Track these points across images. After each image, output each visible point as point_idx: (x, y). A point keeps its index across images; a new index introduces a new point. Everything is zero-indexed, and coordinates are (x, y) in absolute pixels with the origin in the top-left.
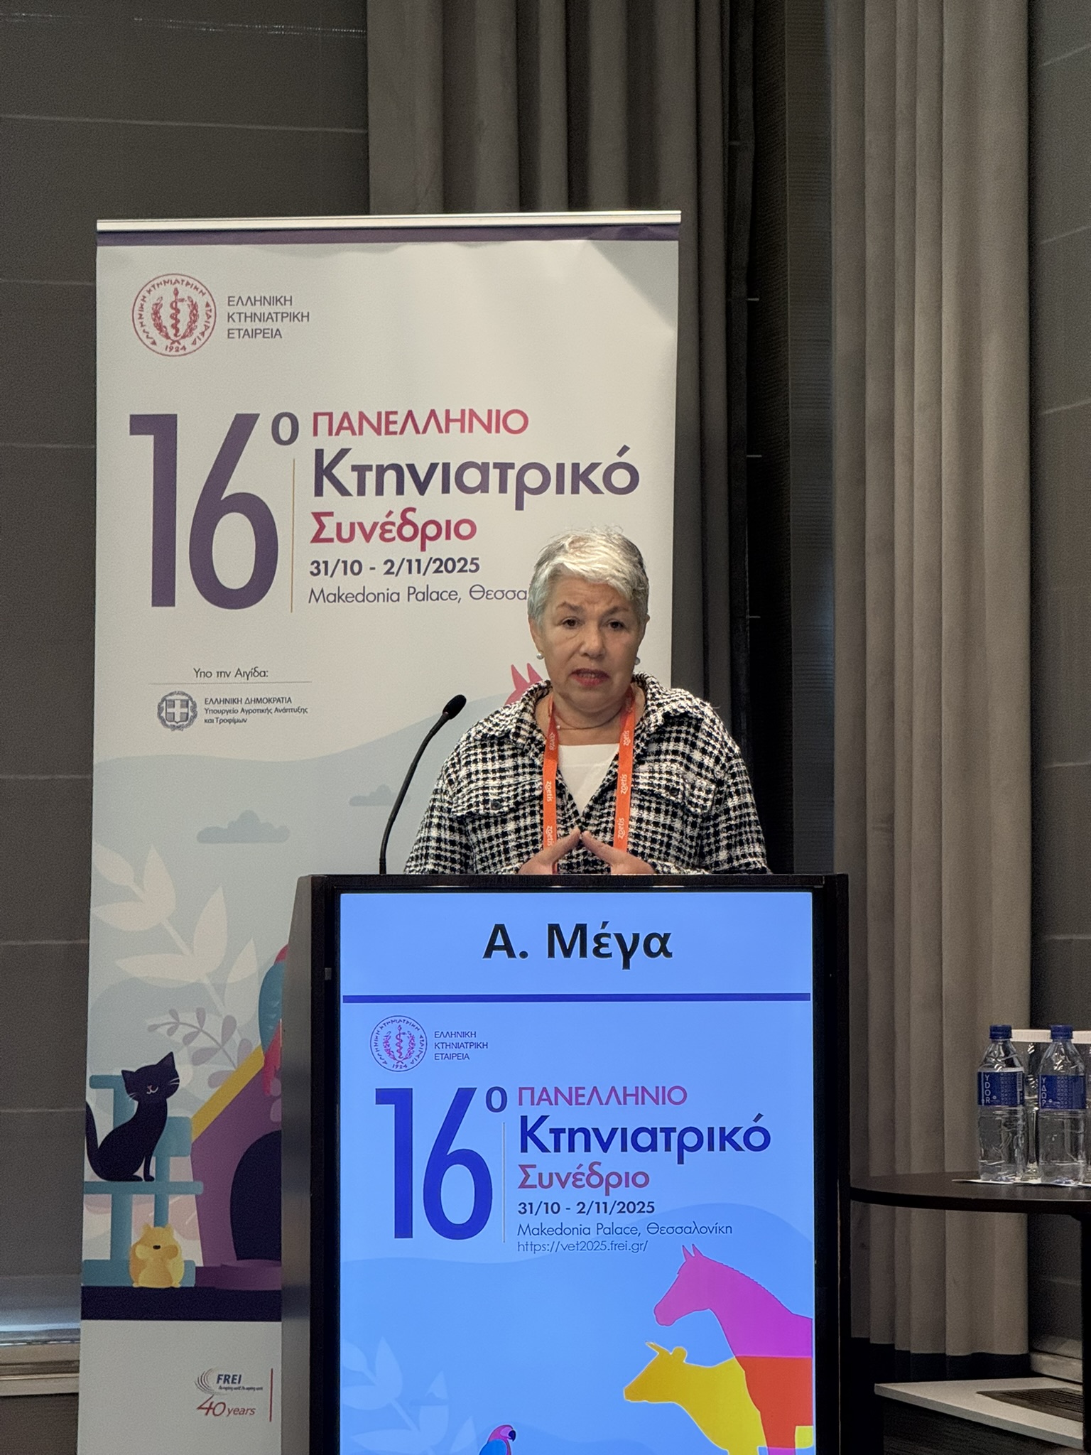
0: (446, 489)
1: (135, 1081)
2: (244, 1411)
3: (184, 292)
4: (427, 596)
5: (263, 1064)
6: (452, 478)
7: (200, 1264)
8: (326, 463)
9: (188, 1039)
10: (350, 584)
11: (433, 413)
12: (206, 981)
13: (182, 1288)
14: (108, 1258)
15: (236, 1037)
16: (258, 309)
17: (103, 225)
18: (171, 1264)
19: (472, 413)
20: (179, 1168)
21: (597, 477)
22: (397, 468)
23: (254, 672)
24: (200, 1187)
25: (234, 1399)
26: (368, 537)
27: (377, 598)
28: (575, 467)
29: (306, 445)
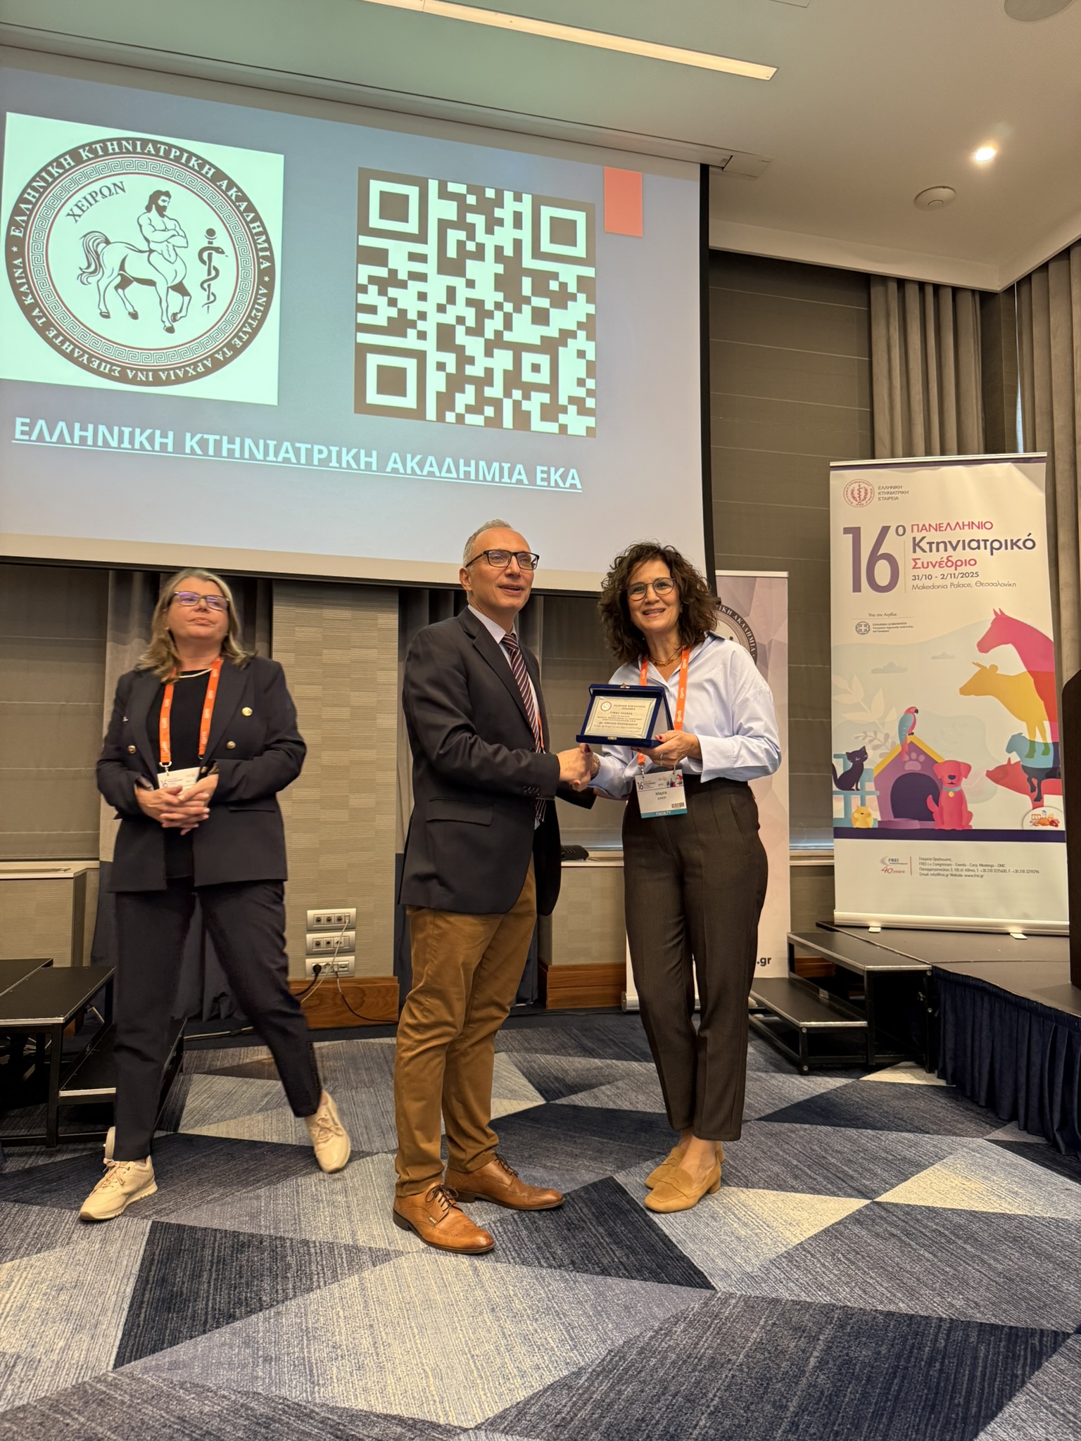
0: (964, 549)
1: (851, 756)
2: (900, 872)
3: (862, 485)
4: (958, 586)
5: (900, 749)
6: (966, 545)
7: (880, 819)
8: (917, 541)
9: (871, 741)
10: (928, 583)
11: (957, 523)
12: (877, 721)
13: (873, 829)
14: (843, 816)
15: (890, 741)
16: (890, 490)
17: (832, 464)
18: (868, 820)
19: (973, 523)
20: (870, 786)
21: (1020, 544)
22: (944, 543)
23: (891, 614)
24: (878, 793)
25: (895, 867)
26: (934, 566)
27: (938, 587)
28: (1012, 540)
29: (909, 536)
